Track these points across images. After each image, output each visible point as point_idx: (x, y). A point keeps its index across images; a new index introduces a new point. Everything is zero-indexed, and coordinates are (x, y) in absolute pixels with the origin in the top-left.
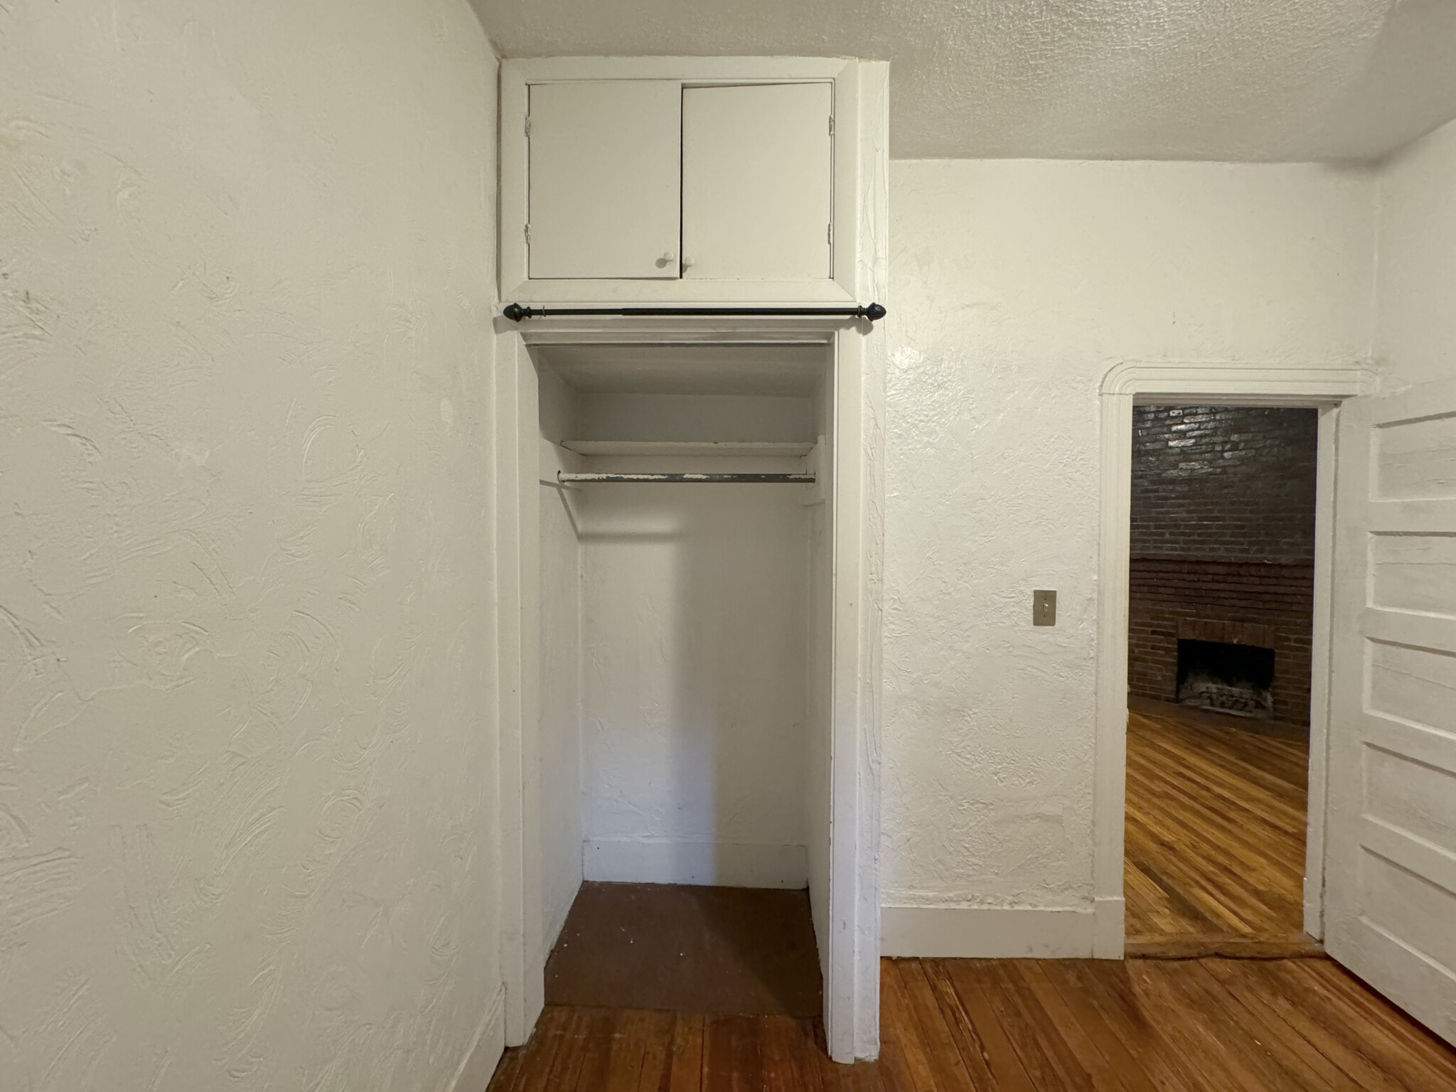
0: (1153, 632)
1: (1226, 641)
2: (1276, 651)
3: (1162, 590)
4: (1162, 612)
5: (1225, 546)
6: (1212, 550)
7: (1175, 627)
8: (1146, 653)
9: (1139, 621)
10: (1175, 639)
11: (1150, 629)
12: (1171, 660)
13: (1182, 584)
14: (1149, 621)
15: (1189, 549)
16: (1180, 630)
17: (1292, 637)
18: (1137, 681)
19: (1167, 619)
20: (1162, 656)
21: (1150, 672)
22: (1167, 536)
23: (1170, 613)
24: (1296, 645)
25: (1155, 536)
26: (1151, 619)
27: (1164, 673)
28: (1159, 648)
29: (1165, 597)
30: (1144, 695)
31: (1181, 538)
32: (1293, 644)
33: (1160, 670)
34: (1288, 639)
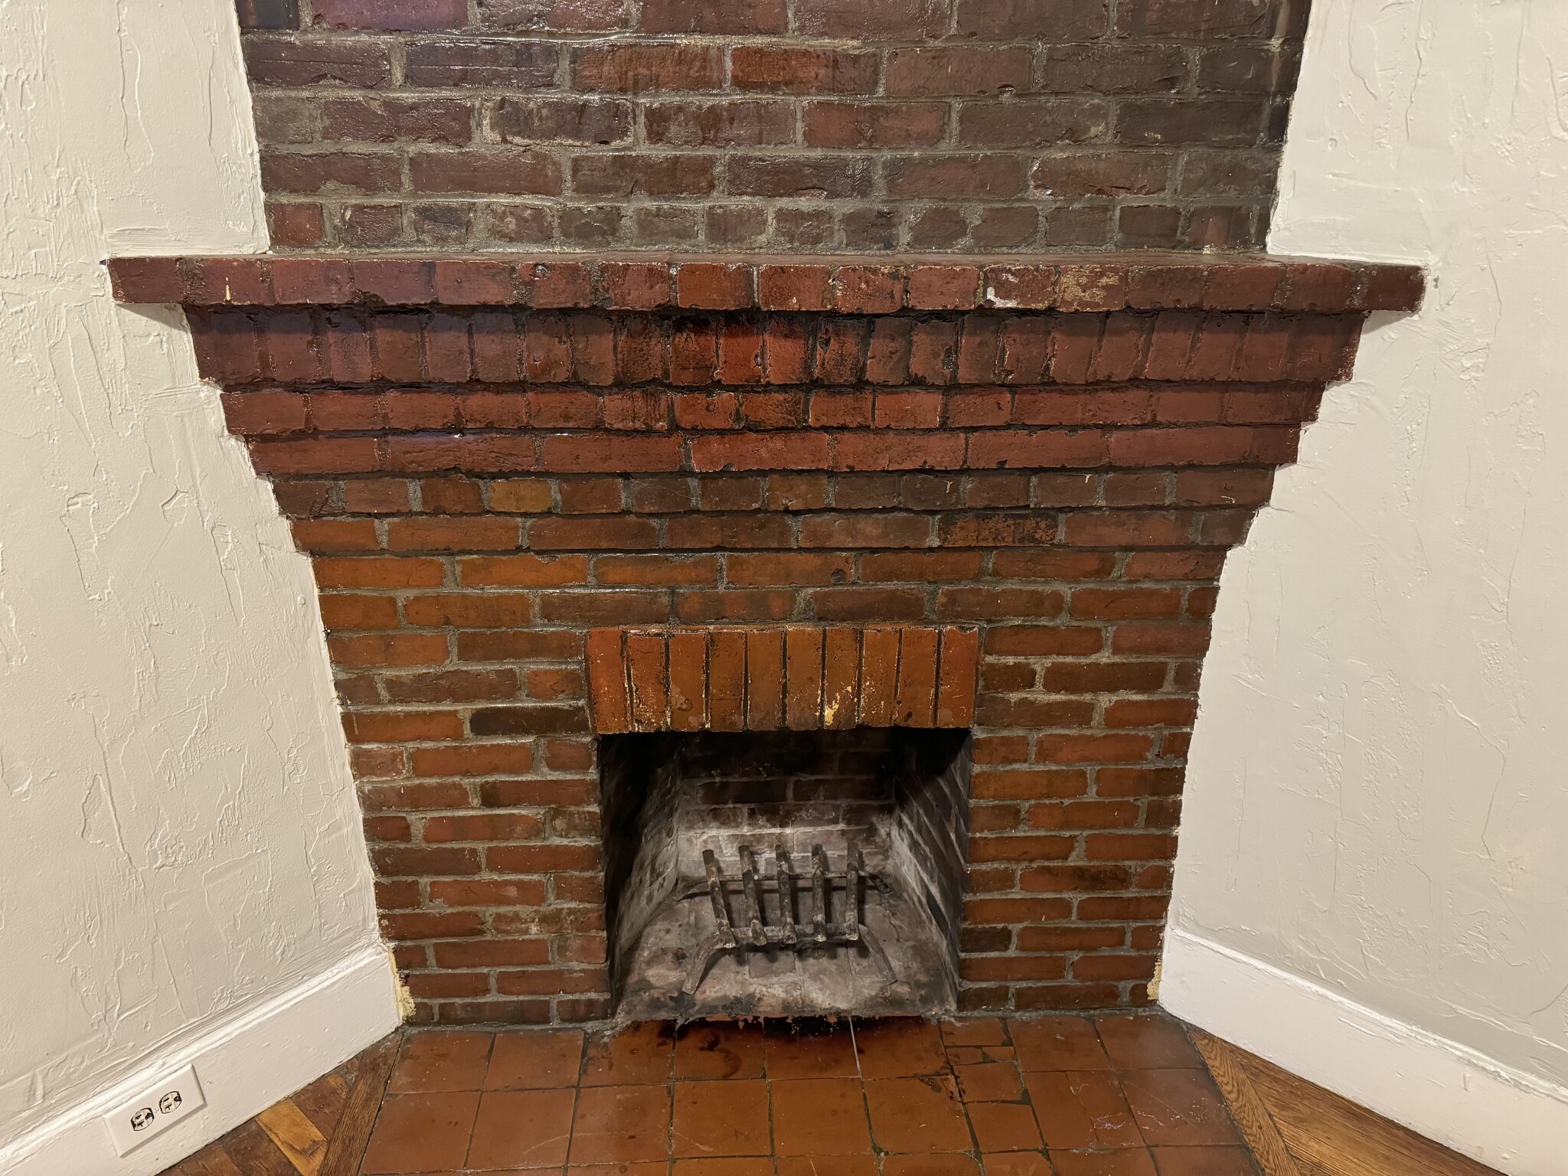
0: (483, 723)
1: (794, 720)
2: (977, 733)
4: (517, 610)
5: (786, 203)
6: (722, 228)
7: (582, 683)
8: (462, 828)
9: (405, 673)
10: (585, 739)
11: (465, 710)
12: (583, 842)
13: (591, 454)
14: (453, 664)
15: (608, 227)
16: (604, 685)
17: (1040, 665)
19: (537, 647)
20: (536, 829)
21: (489, 912)
22: (486, 136)
23: (550, 611)
24: (1054, 697)
25: (417, 133)
26: (467, 651)
27: (555, 904)
28: (520, 794)
31: (565, 150)
32: (1040, 696)
33: (531, 894)
34: (1024, 678)
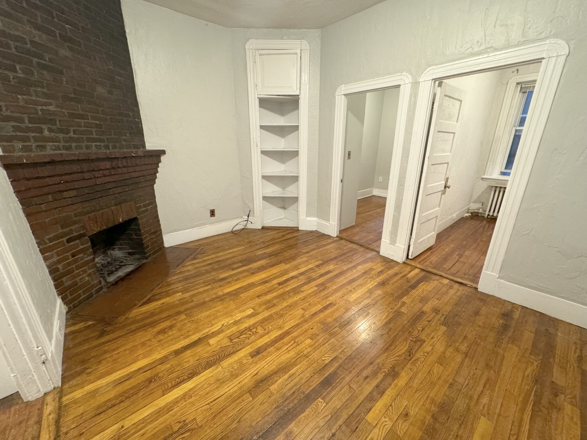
0: (68, 241)
1: (116, 223)
2: (138, 217)
3: (66, 194)
4: (70, 217)
5: (95, 144)
6: (87, 147)
7: (84, 227)
8: (69, 264)
9: (51, 236)
10: (87, 238)
11: (65, 239)
12: (90, 258)
13: (82, 184)
14: (60, 231)
15: (70, 148)
16: (88, 227)
17: (142, 205)
18: (71, 295)
19: (75, 223)
20: (82, 258)
21: (78, 279)
22: (46, 133)
23: (75, 215)
25: (33, 132)
26: (62, 228)
28: (79, 252)
29: (70, 201)
30: (80, 303)
31: (61, 136)
32: (143, 209)
33: (84, 272)
34: (141, 207)
